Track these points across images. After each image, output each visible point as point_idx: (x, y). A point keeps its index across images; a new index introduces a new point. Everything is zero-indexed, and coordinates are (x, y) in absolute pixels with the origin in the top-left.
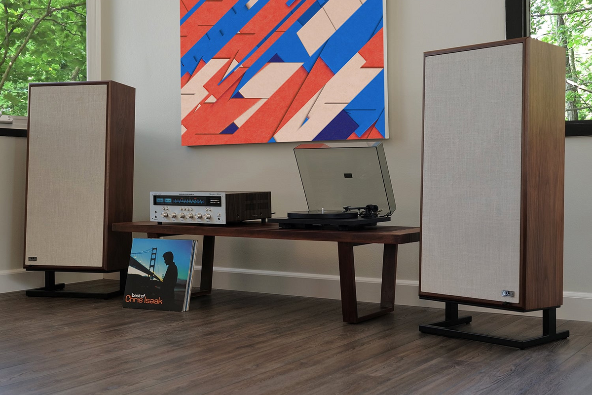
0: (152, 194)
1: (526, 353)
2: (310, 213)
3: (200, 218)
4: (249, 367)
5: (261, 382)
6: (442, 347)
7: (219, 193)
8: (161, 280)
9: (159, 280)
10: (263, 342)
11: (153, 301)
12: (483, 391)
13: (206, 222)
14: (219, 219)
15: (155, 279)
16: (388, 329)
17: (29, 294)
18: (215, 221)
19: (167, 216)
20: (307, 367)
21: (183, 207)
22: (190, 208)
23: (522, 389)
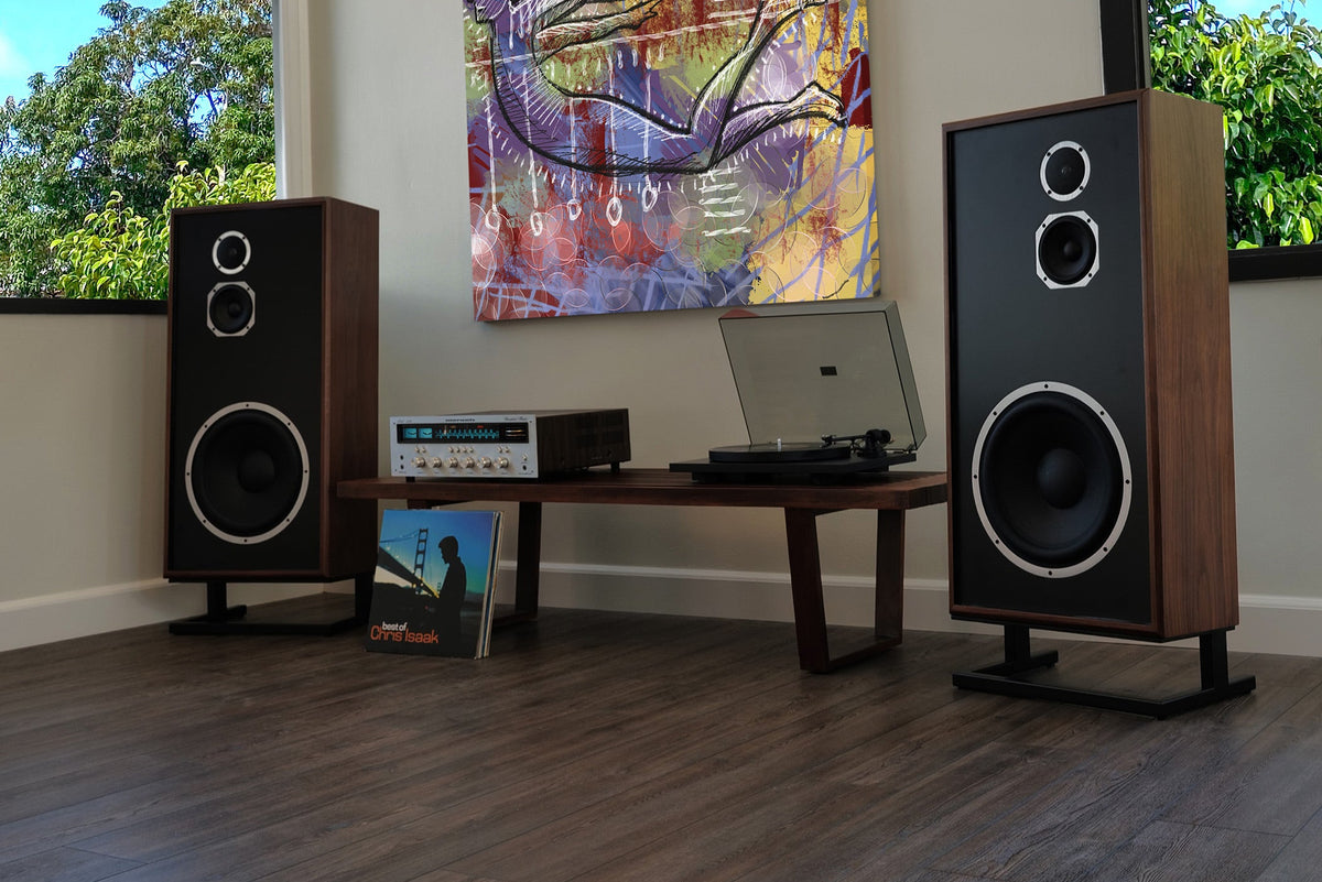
0: (394, 421)
1: (1170, 726)
2: (753, 450)
3: (489, 466)
4: (612, 773)
5: (636, 804)
6: (999, 719)
7: (524, 416)
8: (437, 593)
9: (432, 593)
10: (641, 718)
11: (421, 638)
12: (1084, 811)
13: (499, 473)
14: (525, 468)
15: (424, 592)
16: (889, 684)
17: (177, 629)
18: (518, 473)
19: (423, 465)
20: (728, 770)
21: (455, 446)
22: (468, 447)
23: (1162, 806)
